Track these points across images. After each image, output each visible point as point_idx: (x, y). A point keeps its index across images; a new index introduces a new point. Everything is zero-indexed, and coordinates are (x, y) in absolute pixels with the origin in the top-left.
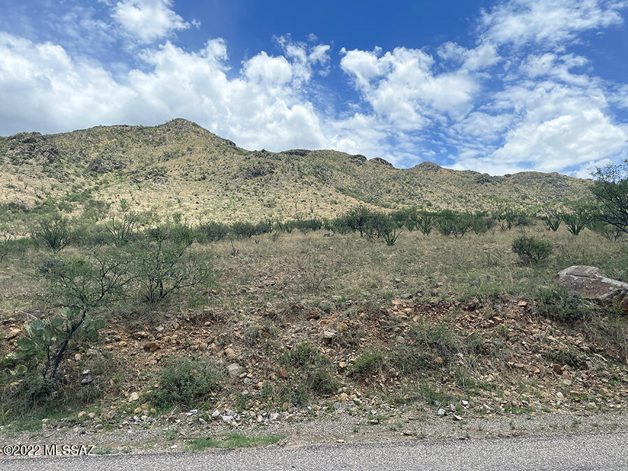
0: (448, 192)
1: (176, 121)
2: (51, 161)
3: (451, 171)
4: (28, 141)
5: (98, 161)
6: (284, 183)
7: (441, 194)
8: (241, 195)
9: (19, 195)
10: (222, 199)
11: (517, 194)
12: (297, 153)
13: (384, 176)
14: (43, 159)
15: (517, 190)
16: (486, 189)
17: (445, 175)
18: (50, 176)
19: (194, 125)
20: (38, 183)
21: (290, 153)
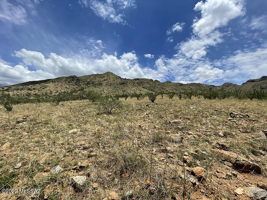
0: (172, 88)
1: (108, 72)
2: (77, 82)
3: (174, 83)
4: (72, 77)
5: (89, 82)
6: (129, 86)
7: (170, 88)
8: (118, 89)
9: (68, 90)
10: (113, 90)
11: (189, 88)
12: (137, 79)
13: (157, 84)
14: (75, 81)
15: (190, 87)
16: (182, 87)
17: (172, 84)
18: (76, 85)
19: (112, 73)
20: (73, 87)
21: (135, 79)
